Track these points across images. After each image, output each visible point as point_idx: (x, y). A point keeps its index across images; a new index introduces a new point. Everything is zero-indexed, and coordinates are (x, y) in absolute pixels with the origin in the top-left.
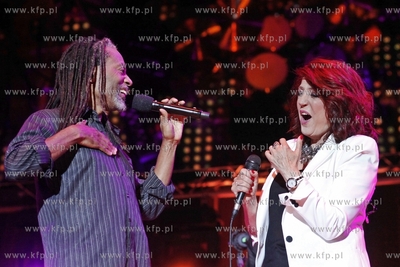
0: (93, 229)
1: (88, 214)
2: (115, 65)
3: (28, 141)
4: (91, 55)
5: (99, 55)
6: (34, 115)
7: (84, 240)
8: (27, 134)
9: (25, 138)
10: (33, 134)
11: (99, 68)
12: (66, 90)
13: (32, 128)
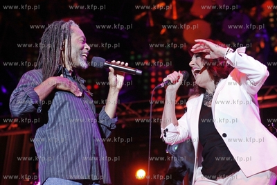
0: (69, 145)
1: (65, 136)
2: (77, 37)
3: (23, 91)
4: (61, 32)
5: (66, 32)
6: (25, 75)
7: (63, 153)
8: (22, 87)
9: (21, 89)
10: (26, 86)
11: (66, 40)
12: (46, 57)
13: (24, 82)
